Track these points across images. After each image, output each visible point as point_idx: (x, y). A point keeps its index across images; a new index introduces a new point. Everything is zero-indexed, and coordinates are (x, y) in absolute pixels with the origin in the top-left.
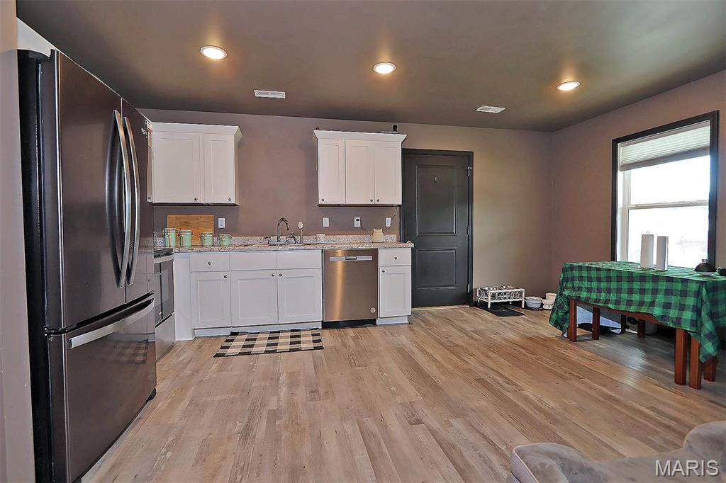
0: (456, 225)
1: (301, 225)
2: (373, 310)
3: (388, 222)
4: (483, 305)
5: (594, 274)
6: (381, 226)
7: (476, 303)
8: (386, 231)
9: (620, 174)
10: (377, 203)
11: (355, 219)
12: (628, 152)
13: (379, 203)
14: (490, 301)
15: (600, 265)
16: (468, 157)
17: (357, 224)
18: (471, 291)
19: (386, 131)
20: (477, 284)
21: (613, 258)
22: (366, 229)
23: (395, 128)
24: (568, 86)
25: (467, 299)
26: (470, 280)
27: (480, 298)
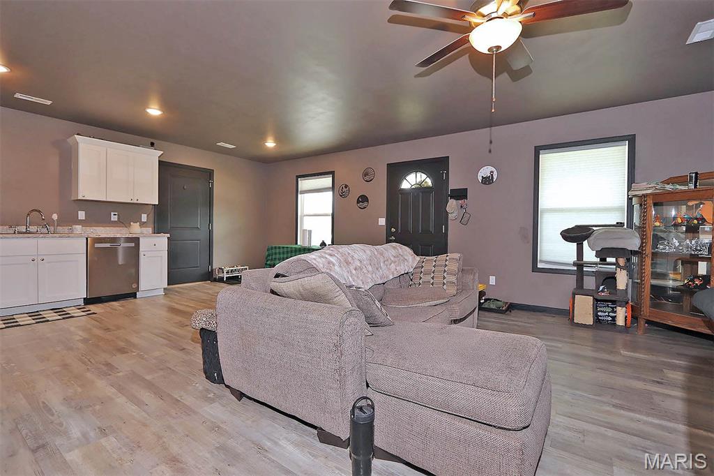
0: (200, 221)
1: (55, 217)
2: (134, 286)
3: (144, 218)
4: (221, 280)
5: (285, 250)
6: (138, 220)
7: (215, 279)
8: (143, 224)
9: (299, 196)
10: (135, 202)
11: (112, 213)
12: (305, 184)
13: (138, 202)
14: (226, 276)
15: (288, 246)
16: (209, 174)
17: (114, 218)
18: (212, 270)
19: (144, 146)
20: (216, 265)
21: (297, 244)
22: (122, 222)
23: (152, 144)
24: (270, 144)
25: (209, 276)
26: (210, 262)
27: (217, 275)
